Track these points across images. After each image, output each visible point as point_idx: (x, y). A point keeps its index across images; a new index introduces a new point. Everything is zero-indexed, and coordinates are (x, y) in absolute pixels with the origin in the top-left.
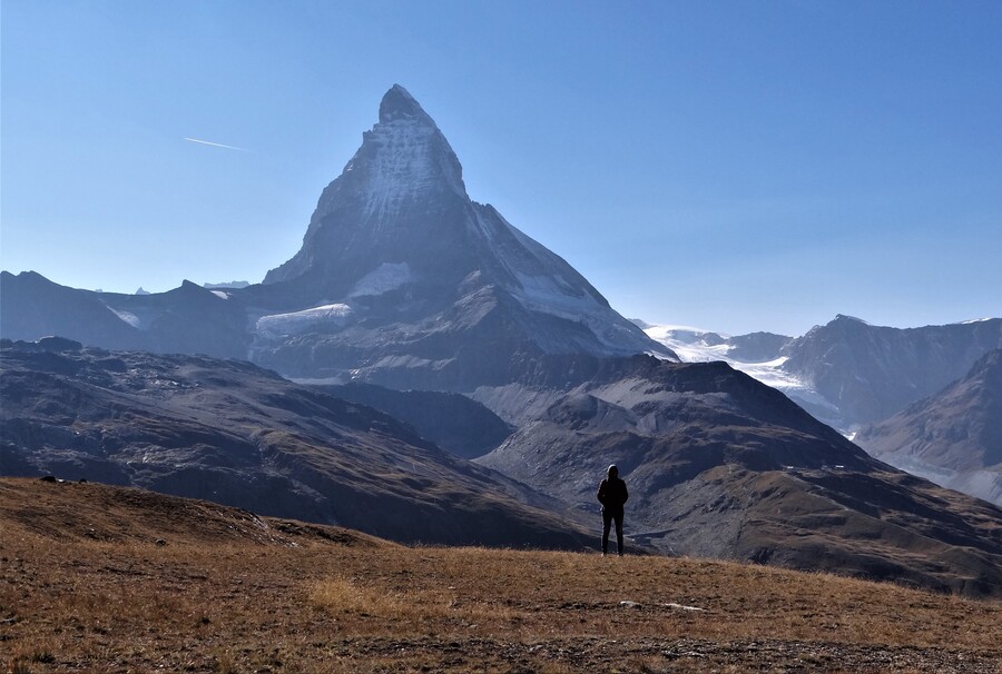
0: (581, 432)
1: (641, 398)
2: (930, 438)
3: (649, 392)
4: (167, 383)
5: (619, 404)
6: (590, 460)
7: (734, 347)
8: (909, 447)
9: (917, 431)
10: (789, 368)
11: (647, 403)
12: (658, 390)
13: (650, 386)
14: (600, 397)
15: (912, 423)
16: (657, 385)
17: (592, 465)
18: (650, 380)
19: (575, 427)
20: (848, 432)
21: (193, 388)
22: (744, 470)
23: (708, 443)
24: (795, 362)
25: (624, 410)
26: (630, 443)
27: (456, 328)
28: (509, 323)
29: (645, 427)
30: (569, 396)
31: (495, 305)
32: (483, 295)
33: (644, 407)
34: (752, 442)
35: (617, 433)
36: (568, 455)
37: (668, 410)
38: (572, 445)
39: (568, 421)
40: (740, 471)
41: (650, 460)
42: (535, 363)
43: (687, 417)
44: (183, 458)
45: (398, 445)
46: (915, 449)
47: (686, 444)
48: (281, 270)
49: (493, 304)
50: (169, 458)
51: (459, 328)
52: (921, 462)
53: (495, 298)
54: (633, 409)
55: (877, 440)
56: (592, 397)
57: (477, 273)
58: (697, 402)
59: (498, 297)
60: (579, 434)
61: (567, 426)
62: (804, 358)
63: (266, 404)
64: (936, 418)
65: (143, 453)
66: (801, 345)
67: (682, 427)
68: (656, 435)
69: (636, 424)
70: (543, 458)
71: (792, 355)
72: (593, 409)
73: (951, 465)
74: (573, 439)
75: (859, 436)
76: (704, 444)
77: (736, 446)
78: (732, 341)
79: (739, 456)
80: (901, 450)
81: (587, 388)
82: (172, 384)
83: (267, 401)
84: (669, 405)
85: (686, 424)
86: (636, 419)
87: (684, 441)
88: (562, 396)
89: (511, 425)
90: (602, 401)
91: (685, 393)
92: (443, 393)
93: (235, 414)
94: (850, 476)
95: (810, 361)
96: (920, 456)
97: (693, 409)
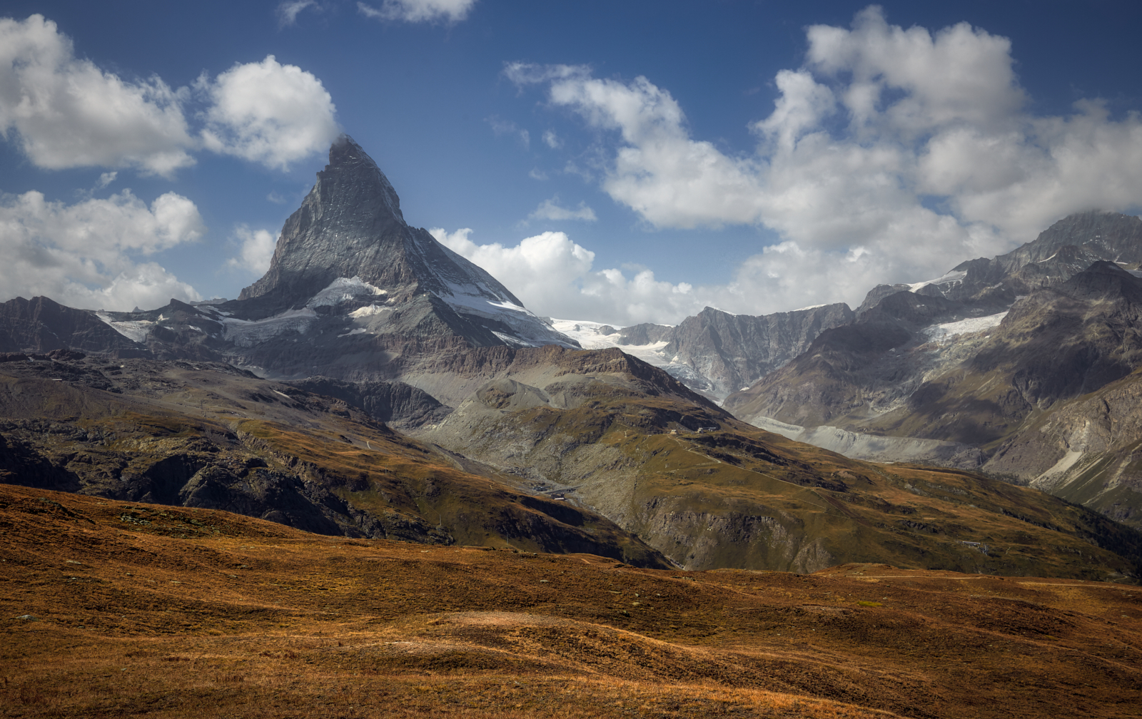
0: (503, 410)
1: (552, 380)
2: (781, 401)
3: (558, 375)
4: (159, 385)
5: (534, 386)
6: (512, 432)
7: (625, 336)
8: (765, 410)
9: (771, 397)
10: (668, 350)
11: (557, 384)
12: (565, 373)
13: (559, 370)
14: (519, 380)
15: (768, 391)
16: (564, 369)
17: (514, 437)
18: (559, 365)
19: (499, 406)
20: (717, 400)
21: (180, 387)
22: (637, 434)
23: (608, 414)
24: (674, 347)
25: (539, 390)
26: (545, 417)
27: (399, 330)
28: (443, 324)
29: (556, 403)
30: (494, 381)
31: (431, 310)
32: (420, 303)
33: (555, 387)
34: (642, 412)
35: (534, 409)
36: (495, 429)
37: (575, 389)
38: (497, 421)
39: (494, 401)
40: (634, 436)
41: (561, 431)
42: (465, 355)
43: (590, 394)
44: (173, 446)
45: (355, 427)
46: (770, 412)
47: (590, 416)
48: (253, 287)
49: (430, 309)
50: (160, 447)
51: (402, 329)
52: (775, 421)
53: (431, 304)
54: (545, 389)
55: (741, 406)
56: (512, 381)
57: (415, 285)
58: (597, 381)
59: (433, 304)
60: (503, 412)
61: (493, 405)
62: (680, 343)
63: (243, 398)
64: (786, 386)
65: (139, 443)
66: (677, 333)
67: (586, 402)
68: (566, 409)
69: (548, 401)
70: (475, 432)
71: (671, 340)
72: (513, 391)
73: (799, 422)
74: (498, 416)
75: (725, 403)
76: (604, 415)
77: (629, 415)
78: (623, 331)
79: (632, 424)
80: (760, 413)
81: (509, 374)
82: (162, 385)
83: (243, 396)
84: (575, 385)
85: (589, 399)
86: (548, 398)
87: (588, 413)
88: (488, 381)
89: (448, 407)
90: (520, 384)
91: (587, 374)
92: (390, 383)
93: (217, 407)
94: (722, 435)
95: (685, 345)
96: (774, 418)
97: (594, 387)
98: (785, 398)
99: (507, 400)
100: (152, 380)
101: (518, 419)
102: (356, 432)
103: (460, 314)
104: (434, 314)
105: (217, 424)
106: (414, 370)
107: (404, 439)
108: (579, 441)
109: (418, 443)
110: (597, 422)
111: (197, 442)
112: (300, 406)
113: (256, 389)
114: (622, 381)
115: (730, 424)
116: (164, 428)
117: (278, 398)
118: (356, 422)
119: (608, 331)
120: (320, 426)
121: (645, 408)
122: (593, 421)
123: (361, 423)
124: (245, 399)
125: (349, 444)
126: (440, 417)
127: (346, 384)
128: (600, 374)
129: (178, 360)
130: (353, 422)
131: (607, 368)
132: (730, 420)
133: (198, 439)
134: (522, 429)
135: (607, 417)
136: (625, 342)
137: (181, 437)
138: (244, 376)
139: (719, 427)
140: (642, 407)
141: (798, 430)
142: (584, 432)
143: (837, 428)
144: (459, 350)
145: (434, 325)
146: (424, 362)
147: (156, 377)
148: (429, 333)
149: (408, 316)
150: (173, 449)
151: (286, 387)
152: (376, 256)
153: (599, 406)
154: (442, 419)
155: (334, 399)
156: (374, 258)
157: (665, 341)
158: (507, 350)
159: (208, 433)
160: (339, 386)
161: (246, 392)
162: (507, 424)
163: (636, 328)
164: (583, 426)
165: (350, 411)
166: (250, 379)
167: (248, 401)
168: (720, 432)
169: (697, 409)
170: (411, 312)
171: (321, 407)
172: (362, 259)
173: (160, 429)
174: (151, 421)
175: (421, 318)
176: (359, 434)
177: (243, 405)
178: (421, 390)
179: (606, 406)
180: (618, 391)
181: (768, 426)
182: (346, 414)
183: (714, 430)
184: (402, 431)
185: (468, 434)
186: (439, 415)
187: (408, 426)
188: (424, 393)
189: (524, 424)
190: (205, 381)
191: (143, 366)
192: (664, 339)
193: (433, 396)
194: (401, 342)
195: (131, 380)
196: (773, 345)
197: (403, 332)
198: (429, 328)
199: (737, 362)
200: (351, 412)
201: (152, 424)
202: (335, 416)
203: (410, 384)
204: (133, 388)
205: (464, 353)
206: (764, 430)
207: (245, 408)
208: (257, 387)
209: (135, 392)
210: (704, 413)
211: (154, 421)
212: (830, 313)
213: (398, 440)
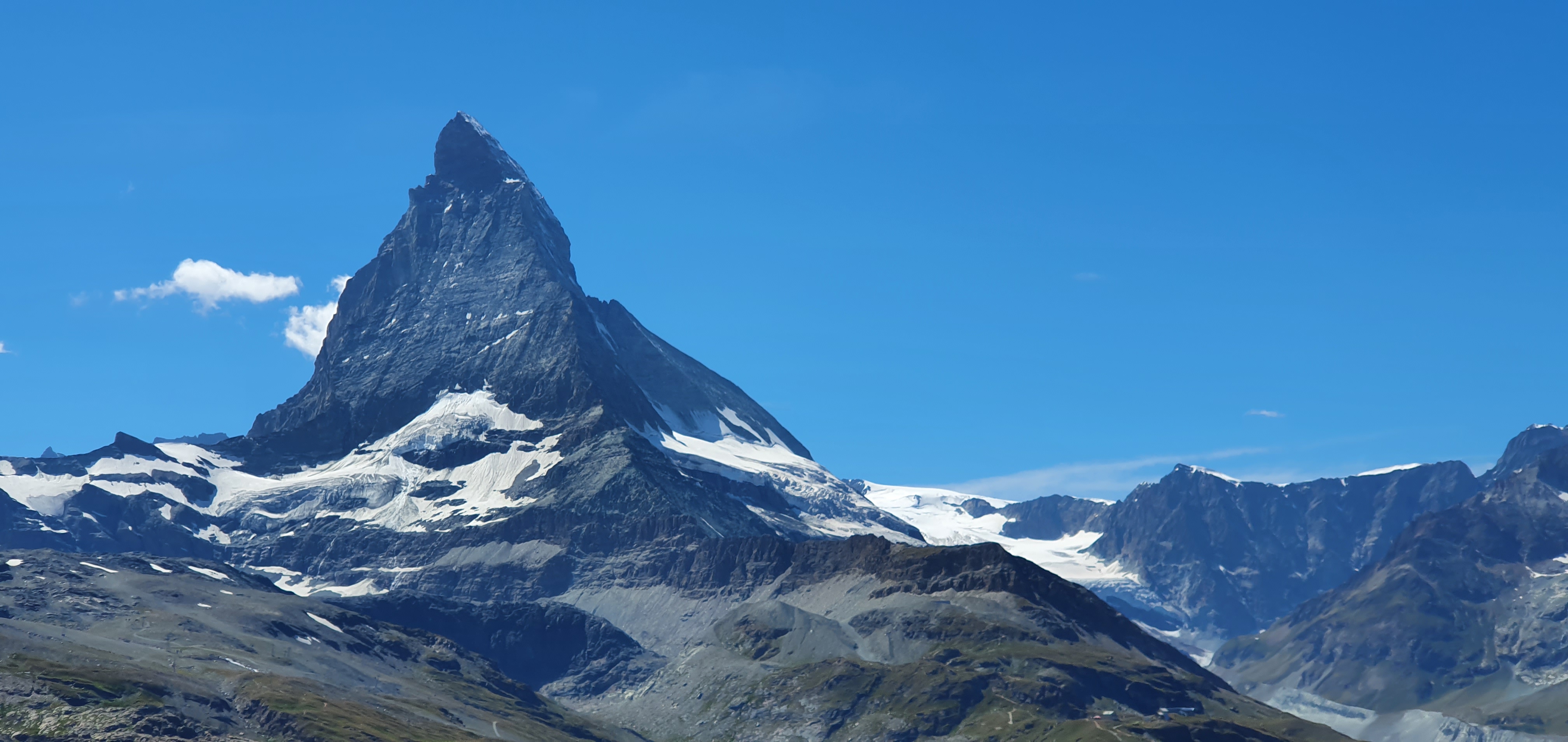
0: (768, 662)
1: (866, 605)
2: (1330, 659)
3: (879, 594)
4: (85, 602)
5: (829, 617)
6: (784, 708)
7: (1013, 520)
8: (1296, 676)
9: (1309, 649)
10: (1100, 549)
11: (873, 612)
12: (890, 591)
13: (878, 586)
14: (797, 605)
15: (1301, 637)
16: (889, 584)
17: (788, 717)
18: (879, 575)
19: (758, 654)
20: (1200, 652)
21: (127, 607)
22: (1034, 718)
23: (975, 675)
24: (1112, 543)
25: (838, 626)
26: (849, 678)
27: (564, 499)
28: (650, 490)
29: (872, 650)
30: (748, 605)
31: (627, 462)
32: (607, 447)
33: (870, 619)
34: (1044, 673)
35: (827, 663)
36: (749, 700)
37: (909, 623)
38: (754, 685)
39: (748, 645)
40: (1028, 721)
41: (880, 708)
42: (693, 553)
43: (940, 634)
44: (107, 726)
45: (471, 692)
46: (1307, 679)
47: (939, 679)
48: (279, 412)
49: (623, 460)
50: (82, 724)
51: (569, 499)
52: (1317, 699)
53: (627, 450)
54: (851, 624)
55: (1247, 667)
56: (784, 606)
57: (597, 411)
58: (954, 608)
59: (632, 449)
60: (766, 667)
61: (746, 653)
62: (1125, 535)
63: (249, 631)
64: (1340, 626)
65: (40, 719)
66: (1119, 515)
67: (932, 650)
68: (891, 663)
69: (855, 647)
70: (708, 706)
71: (1106, 531)
72: (787, 626)
73: (1367, 701)
74: (756, 675)
75: (1217, 660)
76: (968, 677)
77: (1018, 679)
78: (1009, 510)
79: (1024, 697)
80: (1286, 681)
81: (779, 591)
82: (93, 603)
83: (251, 627)
84: (910, 614)
85: (938, 645)
86: (856, 641)
87: (935, 673)
88: (736, 605)
89: (656, 655)
90: (801, 611)
91: (934, 594)
92: (543, 605)
93: (199, 649)
94: (1205, 724)
95: (1135, 540)
96: (1316, 691)
97: (947, 621)
98: (1339, 651)
99: (774, 643)
100: (72, 592)
101: (795, 681)
102: (472, 701)
103: (685, 471)
104: (633, 470)
105: (196, 683)
106: (591, 580)
107: (566, 717)
108: (916, 729)
109: (595, 727)
110: (954, 692)
111: (154, 717)
112: (362, 647)
113: (277, 613)
114: (1005, 609)
115: (1222, 701)
116: (92, 688)
117: (320, 632)
118: (473, 682)
119: (979, 509)
120: (402, 690)
121: (1050, 664)
122: (944, 688)
123: (482, 684)
124: (255, 632)
125: (458, 726)
126: (640, 675)
127: (455, 605)
128: (960, 594)
129: (124, 554)
130: (467, 681)
131: (977, 584)
132: (1224, 693)
133: (156, 710)
134: (803, 702)
135: (972, 682)
136: (1010, 531)
137: (125, 706)
138: (254, 587)
139: (1200, 710)
140: (1044, 663)
141: (1363, 716)
142: (927, 712)
143: (1444, 715)
144: (682, 543)
145: (634, 491)
146: (612, 564)
147: (82, 586)
148: (623, 508)
149: (582, 474)
150: (109, 730)
151: (337, 610)
152: (522, 354)
153: (959, 659)
154: (643, 680)
155: (429, 634)
156: (518, 359)
157: (1095, 531)
158: (777, 544)
159: (177, 700)
160: (442, 609)
161: (256, 619)
162: (773, 692)
163: (1036, 505)
164: (926, 697)
165: (459, 660)
166: (264, 593)
167: (260, 638)
168: (1203, 719)
169: (1156, 669)
170: (588, 464)
171: (402, 652)
172: (495, 359)
173: (82, 690)
174: (67, 673)
175: (607, 477)
176: (477, 707)
177: (248, 645)
178: (605, 620)
179: (972, 661)
180: (996, 630)
181: (1303, 708)
182: (453, 666)
183: (1190, 714)
184: (565, 702)
185: (695, 710)
186: (639, 670)
187: (576, 692)
188: (609, 626)
189: (807, 692)
190: (176, 596)
191: (56, 565)
192: (1093, 528)
193: (627, 632)
194: (566, 525)
195: (30, 592)
196: (1314, 542)
197: (572, 504)
198: (623, 498)
199: (1240, 576)
200: (463, 663)
201: (70, 679)
202: (432, 668)
203: (583, 608)
204: (34, 608)
205: (691, 548)
206: (1294, 716)
207: (252, 651)
208: (280, 610)
209: (38, 614)
210: (1170, 679)
211: (73, 674)
212: (1432, 480)
213: (557, 719)
